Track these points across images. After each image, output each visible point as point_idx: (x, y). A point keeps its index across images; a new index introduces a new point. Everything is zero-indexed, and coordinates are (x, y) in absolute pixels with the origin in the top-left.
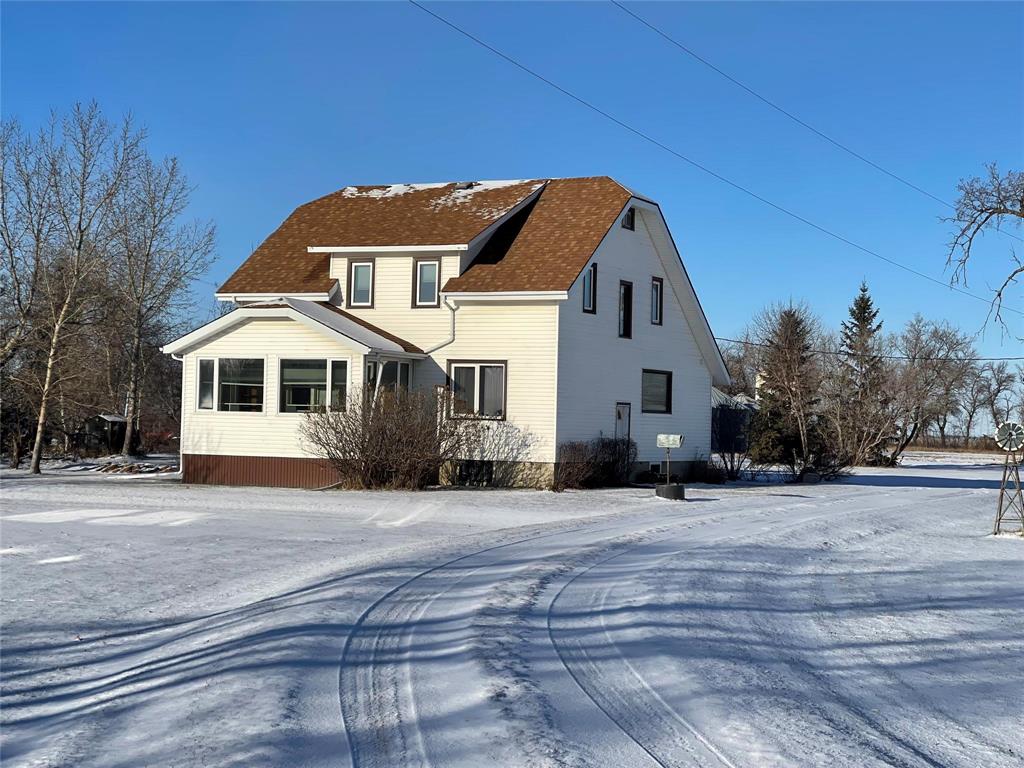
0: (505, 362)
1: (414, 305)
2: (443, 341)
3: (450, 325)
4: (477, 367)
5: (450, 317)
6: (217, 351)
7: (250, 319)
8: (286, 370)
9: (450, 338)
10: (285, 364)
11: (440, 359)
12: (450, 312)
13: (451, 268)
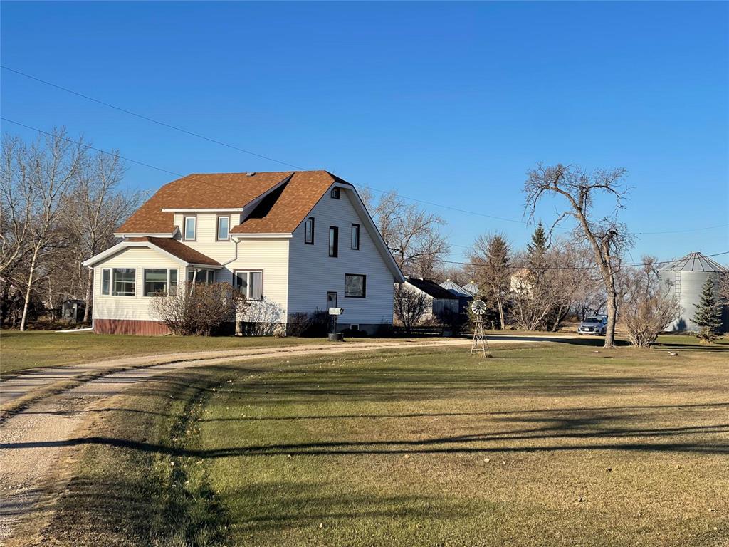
0: (262, 270)
1: (217, 240)
2: (231, 259)
3: (235, 250)
4: (248, 272)
5: (235, 246)
6: (111, 265)
7: (129, 248)
8: (147, 275)
9: (234, 257)
10: (147, 271)
11: (230, 268)
12: (235, 243)
13: (236, 220)
